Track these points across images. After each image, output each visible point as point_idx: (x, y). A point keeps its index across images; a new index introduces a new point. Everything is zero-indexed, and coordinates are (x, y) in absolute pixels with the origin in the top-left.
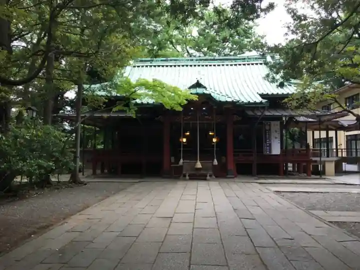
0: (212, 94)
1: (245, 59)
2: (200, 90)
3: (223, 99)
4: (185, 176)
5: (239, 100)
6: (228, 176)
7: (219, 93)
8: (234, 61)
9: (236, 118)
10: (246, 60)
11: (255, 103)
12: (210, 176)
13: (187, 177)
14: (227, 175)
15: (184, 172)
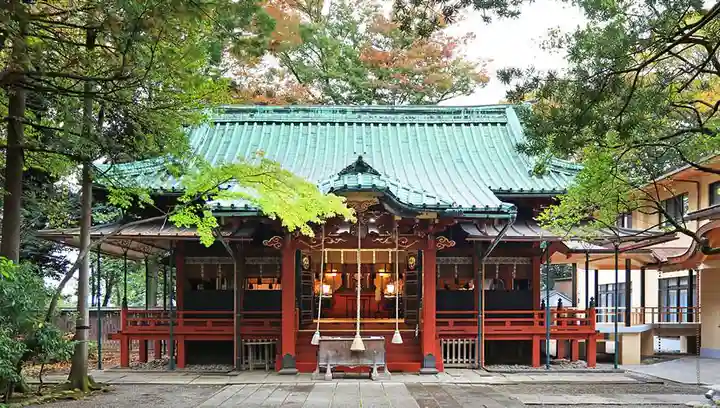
0: (393, 189)
1: (459, 112)
2: (363, 180)
3: (416, 200)
4: (323, 371)
5: (450, 202)
6: (423, 370)
7: (408, 187)
8: (435, 116)
9: (445, 242)
10: (462, 115)
11: (487, 211)
12: (380, 369)
13: (329, 374)
14: (422, 367)
15: (322, 363)
